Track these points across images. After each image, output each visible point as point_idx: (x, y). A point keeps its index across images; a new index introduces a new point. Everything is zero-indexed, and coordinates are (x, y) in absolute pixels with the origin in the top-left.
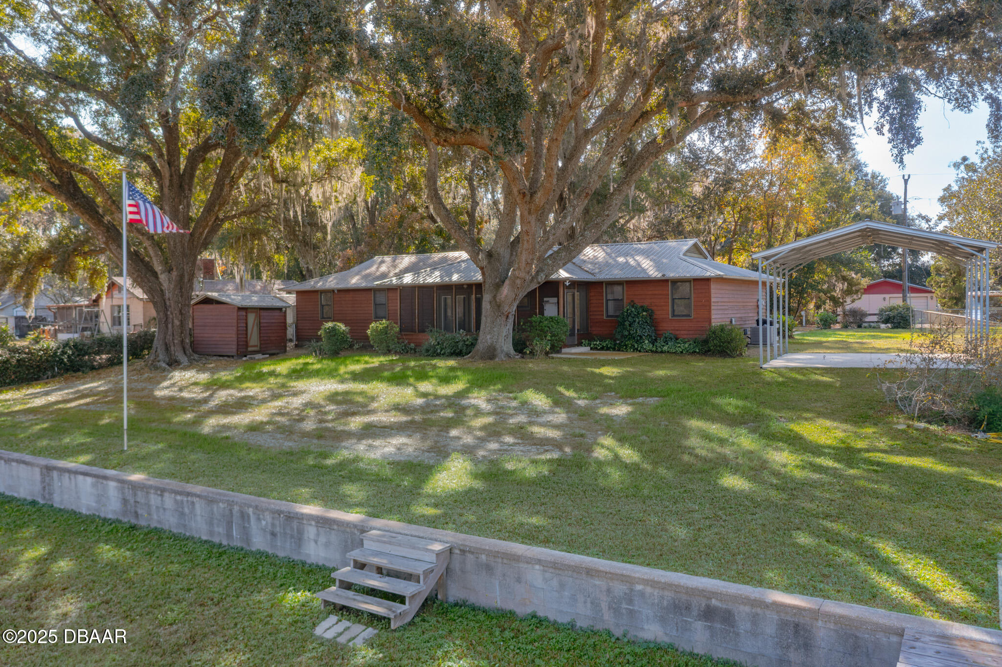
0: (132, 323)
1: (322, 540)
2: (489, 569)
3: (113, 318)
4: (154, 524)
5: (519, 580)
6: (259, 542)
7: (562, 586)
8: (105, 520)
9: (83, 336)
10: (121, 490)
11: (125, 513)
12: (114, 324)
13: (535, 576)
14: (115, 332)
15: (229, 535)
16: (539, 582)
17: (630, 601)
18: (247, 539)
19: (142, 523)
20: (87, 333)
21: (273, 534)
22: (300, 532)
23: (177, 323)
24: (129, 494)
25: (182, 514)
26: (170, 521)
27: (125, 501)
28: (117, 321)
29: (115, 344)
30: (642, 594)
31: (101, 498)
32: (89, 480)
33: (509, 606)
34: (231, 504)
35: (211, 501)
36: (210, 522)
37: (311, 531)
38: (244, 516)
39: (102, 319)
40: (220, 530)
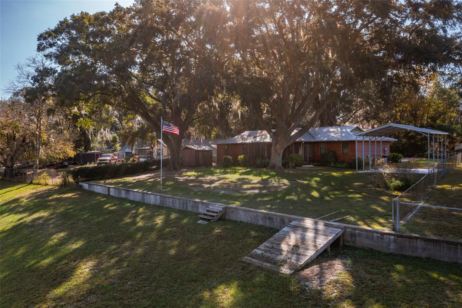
0: (164, 155)
1: (202, 207)
2: (233, 212)
3: (158, 153)
4: (167, 206)
5: (238, 214)
6: (190, 209)
7: (246, 214)
8: (156, 205)
9: (148, 159)
10: (160, 198)
11: (161, 204)
12: (158, 155)
13: (241, 213)
14: (158, 158)
15: (183, 208)
16: (242, 214)
17: (257, 217)
18: (187, 209)
19: (165, 206)
20: (149, 159)
21: (193, 207)
22: (198, 206)
23: (177, 156)
24: (162, 199)
25: (174, 203)
26: (171, 205)
27: (161, 201)
28: (159, 154)
29: (158, 162)
30: (259, 215)
31: (156, 200)
32: (153, 196)
33: (237, 220)
34: (184, 200)
35: (180, 200)
36: (179, 205)
37: (200, 206)
38: (187, 203)
39: (154, 154)
40: (182, 206)
